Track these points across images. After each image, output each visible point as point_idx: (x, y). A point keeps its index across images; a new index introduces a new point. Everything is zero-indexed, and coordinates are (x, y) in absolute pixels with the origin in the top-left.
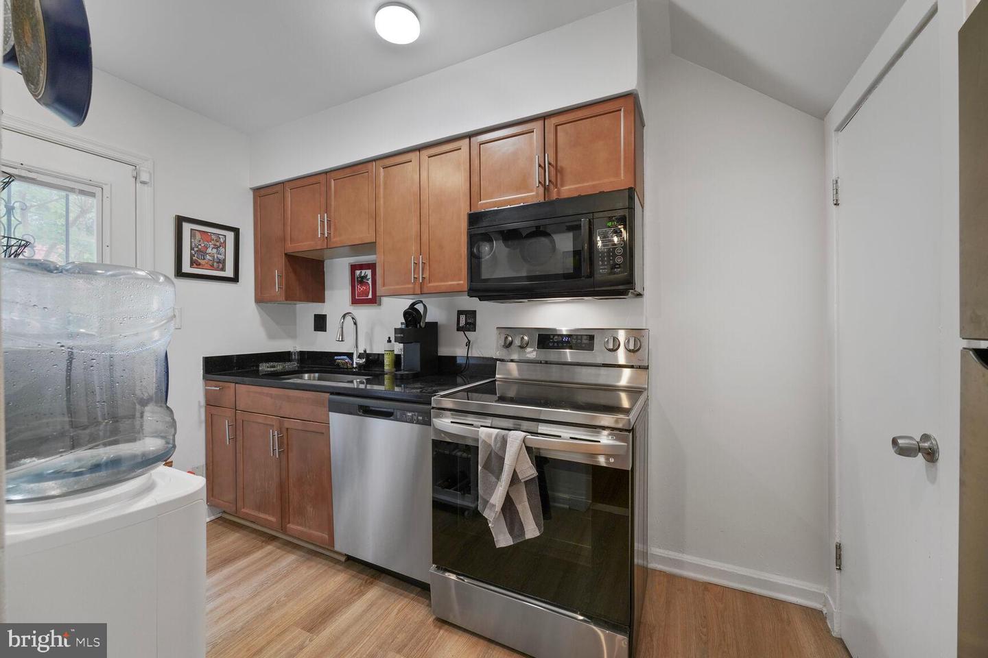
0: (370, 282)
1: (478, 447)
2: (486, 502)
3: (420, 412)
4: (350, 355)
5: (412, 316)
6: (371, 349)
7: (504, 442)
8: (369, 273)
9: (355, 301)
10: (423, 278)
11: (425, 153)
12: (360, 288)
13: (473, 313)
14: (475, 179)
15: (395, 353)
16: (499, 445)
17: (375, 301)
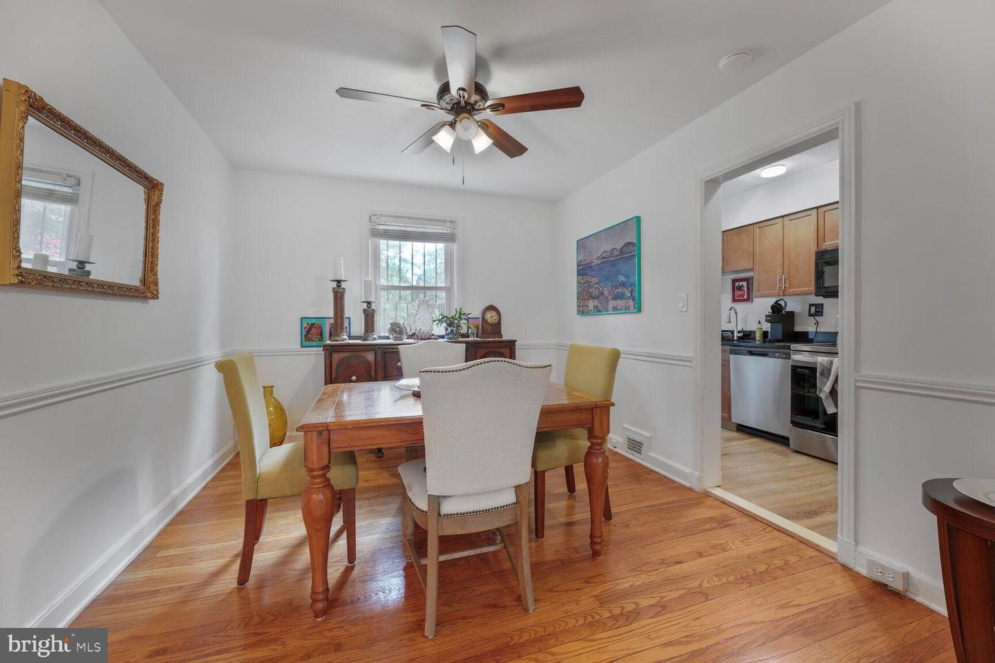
0: (745, 289)
1: (816, 368)
2: (821, 390)
3: (784, 353)
4: (732, 332)
5: (776, 308)
6: (746, 328)
7: (831, 363)
8: (745, 284)
9: (734, 300)
10: (785, 287)
11: (786, 219)
12: (738, 293)
13: (822, 305)
14: (821, 231)
15: (764, 330)
16: (828, 364)
17: (749, 299)
